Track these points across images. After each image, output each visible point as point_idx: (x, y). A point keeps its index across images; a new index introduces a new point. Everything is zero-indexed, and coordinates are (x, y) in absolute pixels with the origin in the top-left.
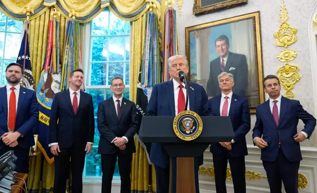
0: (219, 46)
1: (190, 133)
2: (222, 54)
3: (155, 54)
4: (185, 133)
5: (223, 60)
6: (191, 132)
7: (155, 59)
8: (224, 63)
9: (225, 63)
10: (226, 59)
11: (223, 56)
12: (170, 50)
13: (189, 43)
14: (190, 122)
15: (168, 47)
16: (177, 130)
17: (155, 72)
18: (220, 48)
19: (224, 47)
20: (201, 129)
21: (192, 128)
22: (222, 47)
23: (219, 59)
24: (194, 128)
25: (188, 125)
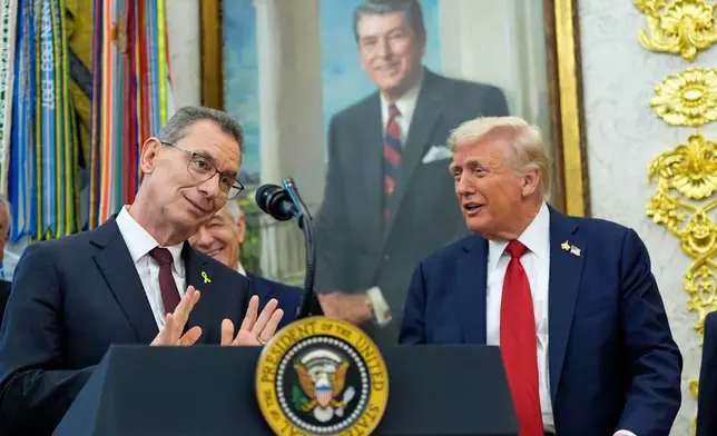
0: (372, 41)
1: (335, 420)
2: (388, 80)
3: (48, 70)
4: (309, 418)
5: (395, 112)
6: (340, 413)
7: (48, 92)
8: (397, 128)
9: (404, 124)
10: (406, 106)
11: (396, 92)
12: (130, 51)
13: (220, 18)
14: (331, 368)
15: (116, 32)
16: (275, 407)
17: (48, 160)
18: (380, 50)
19: (398, 46)
20: (379, 399)
21: (339, 398)
22: (388, 47)
23: (372, 103)
24: (349, 394)
25: (323, 381)
